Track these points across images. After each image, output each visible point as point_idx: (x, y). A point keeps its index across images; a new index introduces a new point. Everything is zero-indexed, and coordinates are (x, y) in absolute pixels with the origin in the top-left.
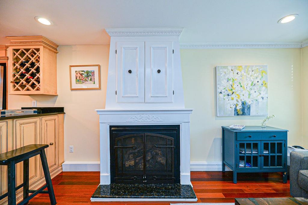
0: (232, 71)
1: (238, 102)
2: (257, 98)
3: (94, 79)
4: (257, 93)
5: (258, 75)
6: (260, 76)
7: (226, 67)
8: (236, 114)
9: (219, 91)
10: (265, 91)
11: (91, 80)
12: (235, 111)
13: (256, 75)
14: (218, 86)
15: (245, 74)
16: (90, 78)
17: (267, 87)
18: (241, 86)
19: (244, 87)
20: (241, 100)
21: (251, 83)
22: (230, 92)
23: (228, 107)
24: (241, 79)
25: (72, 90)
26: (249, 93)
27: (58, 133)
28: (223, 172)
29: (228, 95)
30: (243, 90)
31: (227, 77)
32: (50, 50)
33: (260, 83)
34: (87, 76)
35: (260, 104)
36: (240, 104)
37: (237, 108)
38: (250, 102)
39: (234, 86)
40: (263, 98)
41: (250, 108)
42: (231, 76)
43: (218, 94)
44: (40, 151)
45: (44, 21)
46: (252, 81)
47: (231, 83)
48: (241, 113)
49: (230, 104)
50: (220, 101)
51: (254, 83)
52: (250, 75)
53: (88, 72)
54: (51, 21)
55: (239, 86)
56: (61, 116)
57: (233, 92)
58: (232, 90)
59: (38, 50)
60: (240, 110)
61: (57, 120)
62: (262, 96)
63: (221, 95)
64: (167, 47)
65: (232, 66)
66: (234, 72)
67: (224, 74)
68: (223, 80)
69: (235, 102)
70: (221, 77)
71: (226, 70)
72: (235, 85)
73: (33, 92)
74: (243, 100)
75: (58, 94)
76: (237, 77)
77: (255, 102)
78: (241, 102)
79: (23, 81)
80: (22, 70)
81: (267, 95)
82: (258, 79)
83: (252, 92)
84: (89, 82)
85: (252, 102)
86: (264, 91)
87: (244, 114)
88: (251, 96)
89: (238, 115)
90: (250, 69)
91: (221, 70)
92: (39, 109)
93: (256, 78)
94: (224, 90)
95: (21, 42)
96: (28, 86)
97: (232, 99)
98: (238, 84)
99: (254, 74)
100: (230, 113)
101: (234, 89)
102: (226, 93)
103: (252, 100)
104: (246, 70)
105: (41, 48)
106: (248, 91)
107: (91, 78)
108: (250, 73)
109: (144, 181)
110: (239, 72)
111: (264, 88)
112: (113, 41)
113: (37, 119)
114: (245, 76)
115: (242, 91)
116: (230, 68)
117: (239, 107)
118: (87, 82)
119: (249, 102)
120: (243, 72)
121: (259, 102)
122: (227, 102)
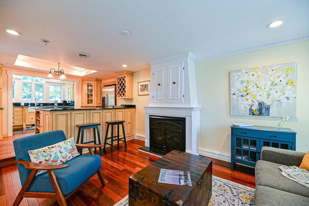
0: (247, 74)
1: (254, 102)
2: (280, 98)
4: (279, 93)
5: (280, 73)
6: (284, 75)
8: (251, 114)
10: (292, 91)
11: (147, 90)
12: (250, 111)
13: (277, 74)
14: (231, 88)
15: (262, 75)
17: (294, 86)
18: (258, 87)
19: (261, 88)
20: (257, 101)
21: (270, 83)
22: (245, 93)
23: (242, 107)
24: (257, 80)
25: (139, 95)
26: (268, 93)
27: (133, 118)
29: (242, 96)
30: (260, 91)
31: (240, 80)
32: (130, 76)
33: (283, 83)
34: (145, 88)
35: (283, 104)
36: (256, 104)
37: (252, 109)
38: (269, 102)
39: (249, 88)
40: (288, 98)
41: (269, 108)
44: (122, 123)
45: (125, 66)
46: (272, 81)
47: (245, 84)
48: (258, 113)
49: (244, 105)
50: (233, 101)
51: (275, 82)
52: (269, 75)
53: (145, 85)
54: (127, 65)
55: (255, 86)
56: (134, 109)
57: (248, 93)
58: (247, 91)
59: (125, 77)
60: (256, 110)
61: (132, 112)
62: (286, 95)
63: (234, 96)
64: (180, 67)
65: (247, 69)
66: (249, 74)
67: (237, 77)
68: (236, 83)
69: (251, 103)
70: (235, 80)
72: (250, 86)
73: (124, 97)
74: (260, 101)
75: (134, 98)
76: (253, 78)
77: (276, 102)
78: (258, 102)
79: (120, 92)
80: (120, 87)
81: (294, 95)
82: (281, 79)
83: (273, 92)
84: (146, 91)
85: (272, 103)
86: (290, 91)
87: (261, 114)
88: (271, 96)
89: (254, 115)
90: (269, 69)
92: (125, 106)
93: (278, 77)
94: (237, 92)
95: (120, 75)
96: (122, 95)
97: (247, 100)
98: (253, 85)
99: (275, 73)
100: (244, 112)
101: (249, 90)
102: (240, 94)
103: (272, 100)
104: (264, 70)
105: (126, 76)
106: (267, 91)
108: (270, 73)
109: (165, 149)
110: (254, 73)
111: (289, 87)
112: (152, 67)
113: (123, 110)
114: (263, 76)
115: (258, 92)
116: (244, 71)
117: (255, 107)
119: (267, 102)
120: (259, 73)
121: (282, 102)
122: (241, 102)
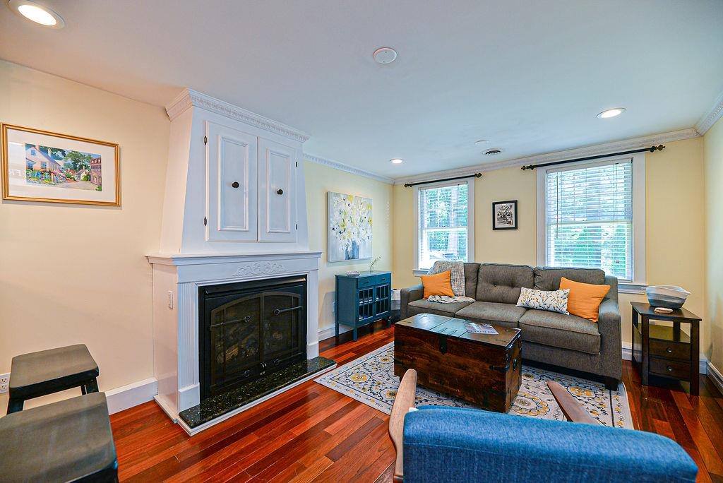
0: (344, 201)
1: (349, 241)
2: (364, 237)
3: (100, 177)
4: (364, 231)
5: (365, 209)
6: (367, 211)
7: (338, 195)
8: (347, 258)
9: (331, 226)
12: (346, 254)
13: (363, 209)
14: (330, 220)
15: (355, 207)
16: (84, 174)
17: (372, 225)
18: (352, 222)
19: (354, 223)
21: (360, 218)
22: (342, 229)
23: (340, 249)
24: (352, 213)
25: (10, 199)
26: (358, 231)
28: (337, 336)
29: (340, 233)
30: (353, 227)
31: (339, 208)
33: (366, 220)
34: (75, 168)
35: (366, 244)
36: (351, 244)
37: (348, 250)
38: (359, 242)
39: (346, 222)
40: (369, 238)
41: (359, 249)
42: (343, 207)
43: (330, 230)
46: (361, 216)
47: (343, 216)
48: (352, 256)
49: (341, 246)
50: (332, 240)
51: (362, 218)
52: (359, 208)
53: (77, 157)
55: (350, 221)
57: (345, 229)
58: (344, 226)
60: (351, 252)
62: (368, 234)
63: (333, 232)
64: (290, 157)
65: (344, 195)
66: (346, 203)
67: (336, 203)
68: (335, 212)
69: (347, 242)
70: (334, 207)
71: (338, 199)
72: (347, 219)
74: (353, 240)
76: (349, 209)
77: (363, 242)
78: (352, 242)
81: (372, 234)
82: (365, 215)
83: (361, 230)
84: (82, 183)
85: (361, 242)
86: (370, 230)
87: (354, 257)
88: (360, 235)
89: (349, 259)
90: (359, 202)
91: (334, 198)
93: (364, 213)
94: (337, 226)
97: (344, 238)
98: (349, 218)
100: (342, 256)
101: (346, 225)
102: (339, 229)
103: (360, 239)
104: (356, 202)
106: (357, 228)
107: (88, 175)
108: (359, 206)
109: (261, 374)
110: (350, 203)
111: (370, 225)
114: (355, 209)
116: (342, 197)
117: (350, 249)
118: (74, 183)
120: (353, 204)
121: (365, 242)
122: (339, 241)
